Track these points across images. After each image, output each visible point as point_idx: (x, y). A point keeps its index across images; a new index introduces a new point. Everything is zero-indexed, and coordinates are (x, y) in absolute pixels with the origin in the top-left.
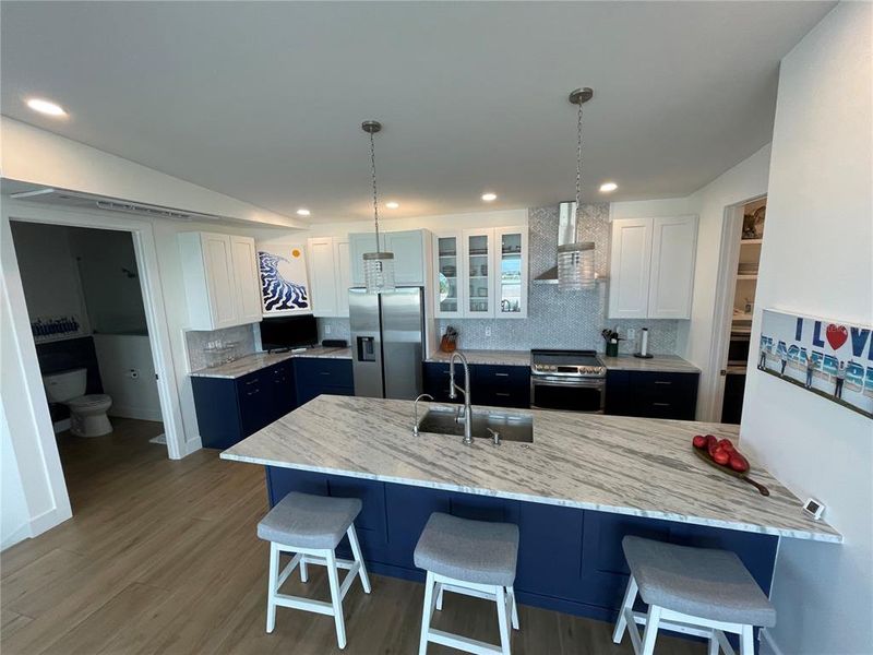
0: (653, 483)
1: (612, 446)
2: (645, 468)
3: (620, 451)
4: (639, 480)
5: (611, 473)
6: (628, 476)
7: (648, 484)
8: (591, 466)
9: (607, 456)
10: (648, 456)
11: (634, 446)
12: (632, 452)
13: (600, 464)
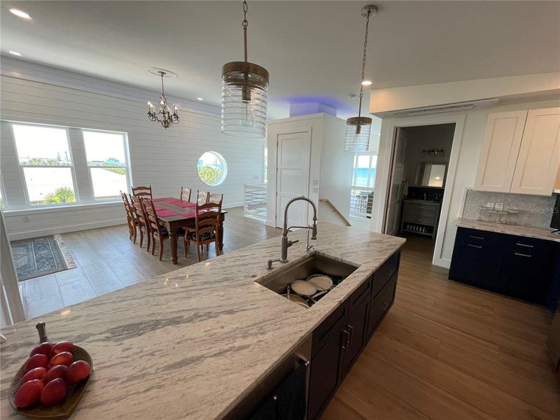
0: (148, 299)
1: (197, 316)
2: (155, 309)
3: (186, 315)
4: (159, 295)
5: (182, 290)
6: (168, 294)
7: (151, 296)
8: (200, 287)
9: (194, 303)
10: (155, 325)
11: (174, 332)
12: (175, 322)
13: (194, 293)
